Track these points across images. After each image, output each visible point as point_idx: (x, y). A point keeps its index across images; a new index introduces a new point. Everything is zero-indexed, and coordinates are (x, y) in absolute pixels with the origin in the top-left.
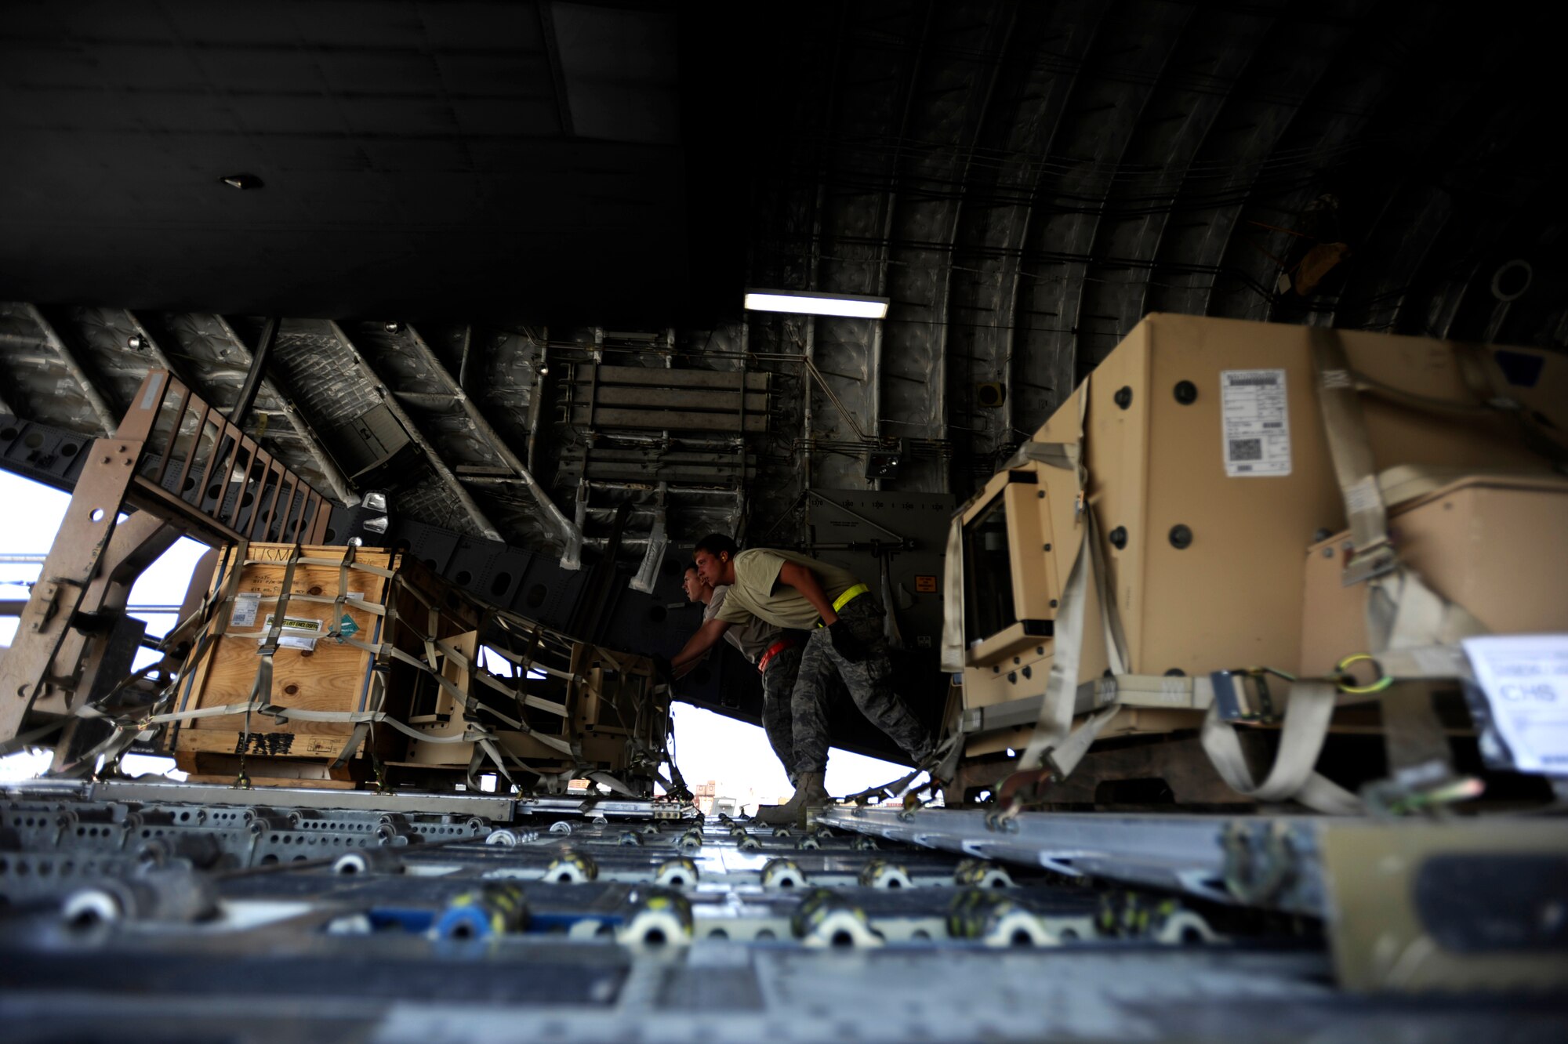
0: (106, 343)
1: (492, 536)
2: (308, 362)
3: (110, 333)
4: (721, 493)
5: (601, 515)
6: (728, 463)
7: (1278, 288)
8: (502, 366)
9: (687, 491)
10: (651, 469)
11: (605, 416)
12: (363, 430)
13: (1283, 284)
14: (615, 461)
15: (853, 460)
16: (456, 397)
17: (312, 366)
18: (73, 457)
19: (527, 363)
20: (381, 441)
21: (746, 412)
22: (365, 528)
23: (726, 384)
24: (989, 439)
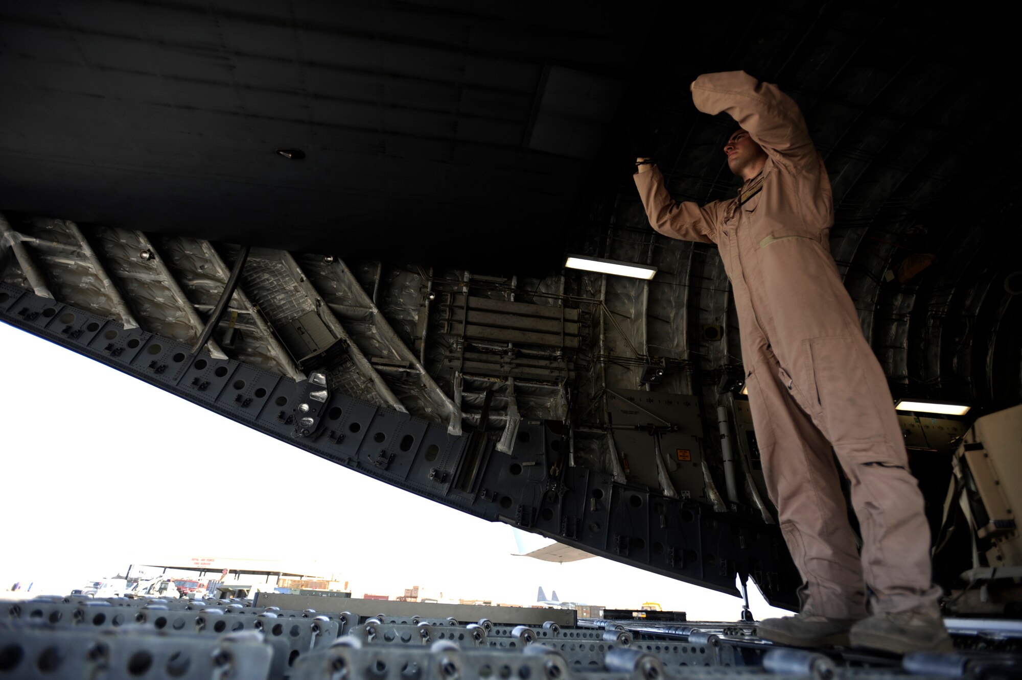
0: (119, 253)
1: (400, 408)
2: (261, 278)
3: (122, 247)
4: (549, 387)
5: (472, 398)
6: (556, 367)
7: (885, 278)
8: (396, 292)
9: (527, 385)
10: (507, 368)
11: (473, 331)
12: (299, 328)
13: (889, 276)
14: (481, 361)
15: (626, 370)
16: (371, 310)
17: (264, 281)
18: (95, 333)
19: (412, 291)
20: (312, 337)
21: (565, 334)
22: (311, 398)
23: (551, 315)
24: (709, 361)
